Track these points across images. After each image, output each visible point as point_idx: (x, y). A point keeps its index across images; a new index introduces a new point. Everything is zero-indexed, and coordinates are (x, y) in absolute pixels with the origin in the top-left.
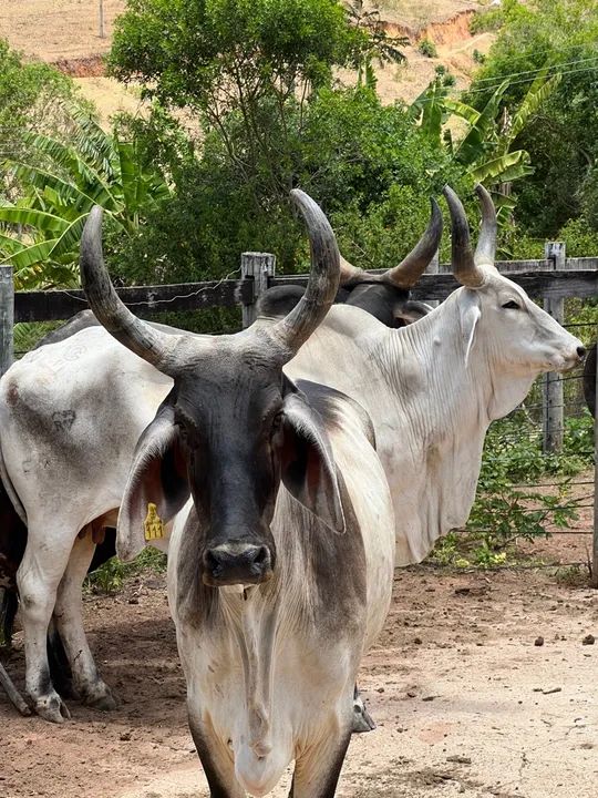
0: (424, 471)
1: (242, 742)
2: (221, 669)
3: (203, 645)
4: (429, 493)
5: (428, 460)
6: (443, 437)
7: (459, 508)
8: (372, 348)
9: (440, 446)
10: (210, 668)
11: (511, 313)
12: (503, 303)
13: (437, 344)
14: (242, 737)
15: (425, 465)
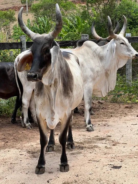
0: (105, 77)
1: (49, 118)
2: (43, 104)
3: (39, 100)
4: (106, 82)
5: (106, 75)
6: (108, 70)
7: (112, 86)
8: (94, 50)
9: (108, 72)
10: (41, 104)
11: (122, 45)
12: (121, 43)
13: (108, 50)
14: (48, 117)
15: (105, 76)
